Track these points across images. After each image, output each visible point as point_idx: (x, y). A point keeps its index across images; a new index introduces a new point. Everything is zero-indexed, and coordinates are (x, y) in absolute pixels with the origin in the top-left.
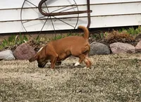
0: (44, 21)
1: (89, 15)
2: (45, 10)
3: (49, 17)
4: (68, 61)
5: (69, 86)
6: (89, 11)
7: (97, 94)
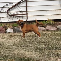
0: (9, 18)
1: (27, 15)
2: (9, 13)
3: (11, 16)
4: (19, 34)
5: (19, 44)
6: (27, 14)
7: (30, 48)
